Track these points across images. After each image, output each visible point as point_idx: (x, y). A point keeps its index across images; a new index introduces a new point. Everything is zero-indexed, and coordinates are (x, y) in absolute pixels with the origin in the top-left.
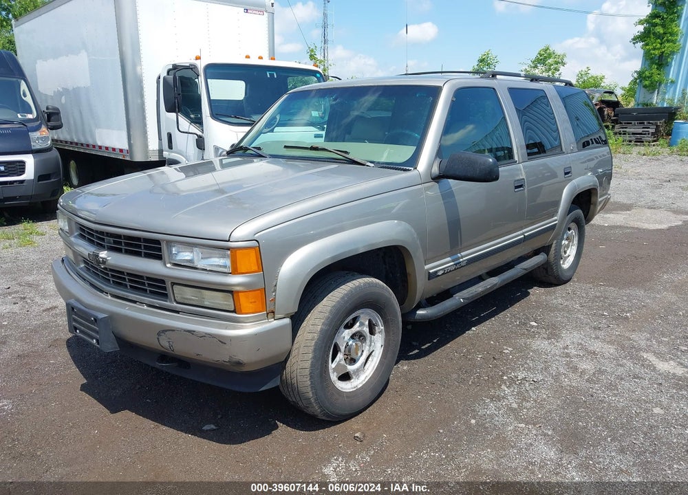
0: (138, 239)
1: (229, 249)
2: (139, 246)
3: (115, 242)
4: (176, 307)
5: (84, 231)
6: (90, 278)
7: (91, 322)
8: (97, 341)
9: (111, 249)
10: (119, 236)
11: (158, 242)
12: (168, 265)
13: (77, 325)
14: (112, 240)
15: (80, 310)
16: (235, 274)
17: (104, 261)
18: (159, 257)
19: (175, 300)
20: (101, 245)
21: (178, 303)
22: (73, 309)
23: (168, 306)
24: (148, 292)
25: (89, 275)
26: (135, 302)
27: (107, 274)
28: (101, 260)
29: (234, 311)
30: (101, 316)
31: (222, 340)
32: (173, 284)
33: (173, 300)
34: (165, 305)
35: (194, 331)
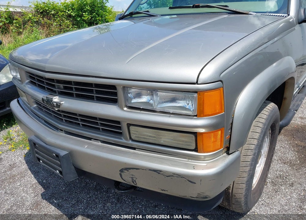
0: (90, 85)
1: (196, 92)
2: (91, 91)
3: (65, 88)
4: (132, 144)
5: (34, 78)
6: (43, 116)
7: (53, 157)
8: (61, 172)
9: (62, 94)
10: (69, 82)
11: (113, 87)
12: (125, 109)
13: (40, 157)
14: (62, 86)
15: (41, 146)
16: (200, 116)
17: (58, 105)
18: (114, 101)
19: (131, 138)
20: (52, 90)
21: (133, 140)
22: (35, 144)
23: (124, 143)
24: (101, 130)
25: (41, 113)
26: (90, 139)
27: (60, 115)
28: (55, 104)
29: (196, 150)
30: (63, 153)
31: (191, 180)
32: (129, 125)
33: (128, 138)
34: (120, 142)
35: (161, 171)
